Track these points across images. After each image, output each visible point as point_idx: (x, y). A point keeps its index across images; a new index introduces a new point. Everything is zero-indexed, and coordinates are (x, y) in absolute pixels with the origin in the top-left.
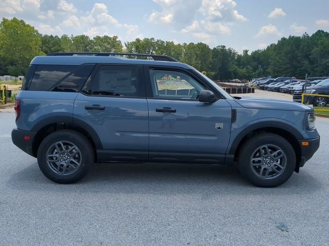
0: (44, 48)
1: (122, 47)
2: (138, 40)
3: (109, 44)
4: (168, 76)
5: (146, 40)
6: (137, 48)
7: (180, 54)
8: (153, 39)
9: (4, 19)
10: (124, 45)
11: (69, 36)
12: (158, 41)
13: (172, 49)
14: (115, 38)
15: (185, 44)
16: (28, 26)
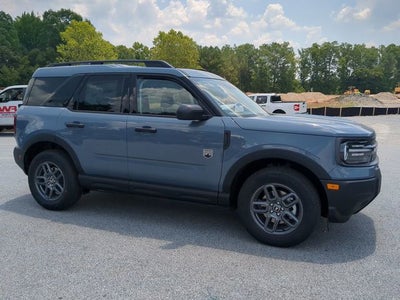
0: (203, 61)
1: (294, 55)
2: (315, 46)
3: (277, 52)
4: (353, 90)
5: (327, 45)
6: (313, 55)
7: (374, 61)
8: (335, 42)
9: (160, 33)
10: (296, 53)
11: (232, 46)
12: (343, 45)
13: (362, 54)
14: (286, 44)
15: (383, 46)
16: (186, 37)
